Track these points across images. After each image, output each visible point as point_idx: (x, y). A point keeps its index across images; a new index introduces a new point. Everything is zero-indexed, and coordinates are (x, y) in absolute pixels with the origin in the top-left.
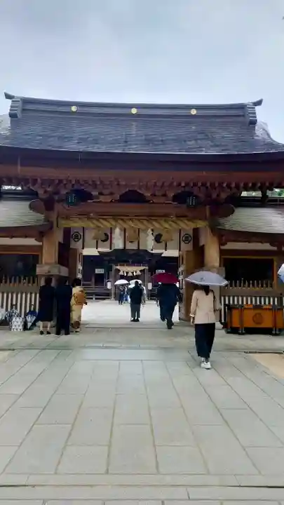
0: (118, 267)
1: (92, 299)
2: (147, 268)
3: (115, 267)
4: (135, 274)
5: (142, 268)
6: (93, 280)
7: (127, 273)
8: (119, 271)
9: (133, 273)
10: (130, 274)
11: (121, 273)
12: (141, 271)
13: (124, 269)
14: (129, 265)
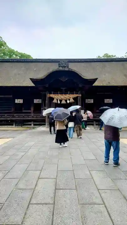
0: (52, 96)
1: (31, 125)
2: (80, 95)
3: (48, 95)
4: (68, 102)
5: (75, 96)
6: (32, 109)
7: (61, 101)
8: (53, 99)
9: (66, 101)
10: (63, 102)
11: (55, 101)
12: (74, 99)
13: (57, 97)
14: (62, 93)
